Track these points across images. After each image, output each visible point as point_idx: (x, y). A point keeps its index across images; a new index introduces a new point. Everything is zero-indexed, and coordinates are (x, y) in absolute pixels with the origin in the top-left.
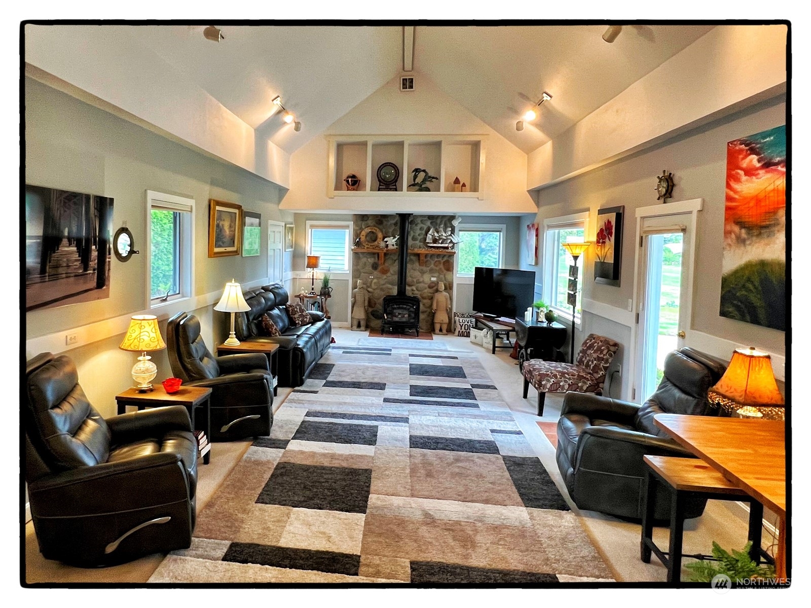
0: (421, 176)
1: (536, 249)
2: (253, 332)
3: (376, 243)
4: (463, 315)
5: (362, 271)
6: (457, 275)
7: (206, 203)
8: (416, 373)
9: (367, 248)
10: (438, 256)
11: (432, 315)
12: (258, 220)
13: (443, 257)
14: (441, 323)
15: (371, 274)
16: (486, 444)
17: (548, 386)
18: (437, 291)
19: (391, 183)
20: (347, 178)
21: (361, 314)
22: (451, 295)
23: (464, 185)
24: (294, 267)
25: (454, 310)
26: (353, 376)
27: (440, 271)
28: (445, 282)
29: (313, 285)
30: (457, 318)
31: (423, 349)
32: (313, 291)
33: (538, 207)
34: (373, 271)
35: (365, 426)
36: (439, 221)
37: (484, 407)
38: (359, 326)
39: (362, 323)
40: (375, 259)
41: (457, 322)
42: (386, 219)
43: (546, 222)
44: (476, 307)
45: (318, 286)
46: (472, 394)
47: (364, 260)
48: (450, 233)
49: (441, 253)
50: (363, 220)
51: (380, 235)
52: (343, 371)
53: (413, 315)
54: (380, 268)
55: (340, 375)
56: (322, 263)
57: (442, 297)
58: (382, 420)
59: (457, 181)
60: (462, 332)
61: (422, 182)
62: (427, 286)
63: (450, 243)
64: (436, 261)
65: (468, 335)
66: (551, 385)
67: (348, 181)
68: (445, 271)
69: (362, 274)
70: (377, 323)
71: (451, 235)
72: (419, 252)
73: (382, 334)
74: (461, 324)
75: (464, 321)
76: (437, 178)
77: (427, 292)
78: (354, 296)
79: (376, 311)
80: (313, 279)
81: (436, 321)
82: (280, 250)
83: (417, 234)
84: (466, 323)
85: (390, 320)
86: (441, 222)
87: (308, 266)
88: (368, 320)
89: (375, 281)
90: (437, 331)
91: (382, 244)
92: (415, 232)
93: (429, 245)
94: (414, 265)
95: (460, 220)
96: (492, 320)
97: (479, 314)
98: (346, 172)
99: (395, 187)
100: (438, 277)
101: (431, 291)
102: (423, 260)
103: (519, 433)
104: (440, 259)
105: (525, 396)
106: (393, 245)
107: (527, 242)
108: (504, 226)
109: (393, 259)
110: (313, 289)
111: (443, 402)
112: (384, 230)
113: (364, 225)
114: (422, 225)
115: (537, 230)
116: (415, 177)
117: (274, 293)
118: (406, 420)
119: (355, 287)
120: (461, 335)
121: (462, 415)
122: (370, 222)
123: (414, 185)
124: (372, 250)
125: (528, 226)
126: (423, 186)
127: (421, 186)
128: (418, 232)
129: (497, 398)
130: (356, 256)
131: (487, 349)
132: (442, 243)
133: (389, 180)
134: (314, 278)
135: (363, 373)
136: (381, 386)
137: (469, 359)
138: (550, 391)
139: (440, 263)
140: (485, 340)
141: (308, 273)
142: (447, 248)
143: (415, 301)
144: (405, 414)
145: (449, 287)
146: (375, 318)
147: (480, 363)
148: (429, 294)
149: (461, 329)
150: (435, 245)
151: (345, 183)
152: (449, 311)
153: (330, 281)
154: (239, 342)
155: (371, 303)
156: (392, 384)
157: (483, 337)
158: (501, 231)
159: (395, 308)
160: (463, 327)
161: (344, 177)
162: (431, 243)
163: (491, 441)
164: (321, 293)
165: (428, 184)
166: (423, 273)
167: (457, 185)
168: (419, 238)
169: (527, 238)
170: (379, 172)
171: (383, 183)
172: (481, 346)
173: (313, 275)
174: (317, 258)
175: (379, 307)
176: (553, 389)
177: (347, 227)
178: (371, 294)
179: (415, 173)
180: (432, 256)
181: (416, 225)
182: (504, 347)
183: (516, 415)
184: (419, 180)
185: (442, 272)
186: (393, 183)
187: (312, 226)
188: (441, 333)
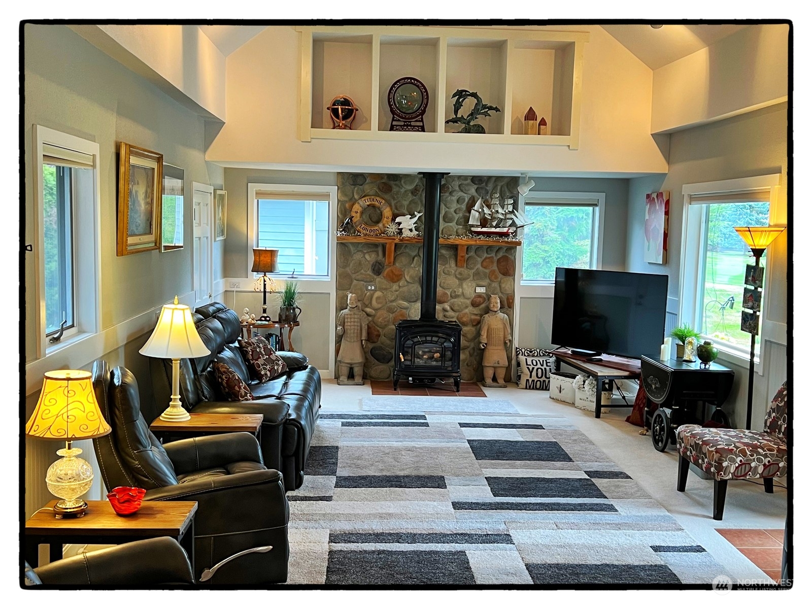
0: (469, 104)
1: (666, 235)
2: (204, 396)
3: (381, 225)
4: (531, 352)
5: (354, 276)
6: (521, 282)
7: (113, 150)
8: (487, 456)
9: (366, 235)
10: (489, 248)
11: (480, 353)
12: (180, 181)
13: (497, 251)
14: (495, 368)
15: (371, 281)
16: (655, 570)
17: (732, 470)
18: (487, 310)
19: (414, 115)
20: (334, 105)
21: (354, 354)
22: (511, 318)
23: (543, 122)
24: (228, 270)
25: (516, 344)
26: (381, 466)
27: (491, 277)
28: (500, 294)
29: (265, 303)
30: (522, 358)
31: (478, 414)
32: (265, 315)
33: (669, 163)
34: (375, 277)
35: (442, 552)
36: (490, 187)
37: (625, 510)
38: (351, 376)
39: (358, 370)
40: (378, 255)
41: (523, 363)
42: (397, 183)
43: (687, 189)
44: (557, 339)
45: (275, 305)
46: (593, 487)
47: (358, 256)
48: (510, 208)
49: (495, 244)
50: (355, 184)
51: (387, 212)
52: (358, 458)
53: (449, 354)
54: (386, 271)
55: (358, 466)
56: (281, 264)
57: (496, 320)
58: (467, 542)
59: (531, 115)
60: (533, 381)
61: (472, 114)
62: (469, 302)
63: (510, 226)
64: (486, 258)
65: (545, 387)
66: (737, 468)
67: (335, 112)
68: (500, 276)
69: (355, 282)
70: (381, 370)
71: (512, 212)
72: (457, 242)
73: (395, 390)
74: (531, 368)
75: (534, 362)
76: (497, 109)
77: (469, 312)
78: (341, 322)
79: (381, 348)
80: (265, 292)
81: (486, 363)
82: (207, 238)
83: (452, 210)
84: (539, 366)
85: (408, 363)
86: (495, 188)
87: (256, 269)
88: (366, 365)
89: (378, 294)
90: (489, 381)
91: (392, 229)
92: (450, 206)
93: (473, 229)
94: (447, 266)
95: (533, 184)
96: (589, 359)
97: (563, 350)
98: (332, 94)
99: (421, 124)
100: (488, 287)
101: (476, 311)
102: (462, 257)
103: (699, 549)
104: (493, 255)
105: (682, 487)
106: (411, 230)
107: (646, 225)
108: (602, 197)
109: (409, 255)
110: (265, 311)
111: (554, 504)
112: (393, 203)
113: (358, 193)
114: (461, 194)
115: (667, 203)
116: (457, 106)
117: (220, 319)
118: (506, 538)
119: (341, 306)
120: (531, 387)
121: (596, 525)
122: (368, 188)
123: (455, 121)
124: (374, 240)
125: (648, 196)
126: (472, 123)
127: (469, 122)
128: (455, 206)
129: (639, 494)
130: (344, 250)
131: (585, 411)
132: (497, 226)
133: (410, 111)
134: (267, 290)
135: (396, 459)
136: (438, 482)
137: (563, 428)
138: (735, 477)
139: (492, 262)
140: (579, 395)
141: (255, 281)
142: (506, 235)
143: (453, 330)
144: (502, 528)
145: (508, 304)
146: (378, 360)
147: (583, 435)
148: (473, 317)
149: (531, 377)
150: (484, 230)
151: (327, 114)
152: (507, 345)
153: (296, 296)
154: (188, 414)
155: (372, 335)
156: (456, 478)
157: (577, 390)
158: (596, 205)
159: (419, 343)
160: (534, 373)
161: (327, 102)
162: (477, 226)
163: (661, 566)
164: (280, 316)
165: (480, 120)
166: (462, 279)
167: (531, 122)
168: (457, 217)
169: (647, 217)
170: (391, 96)
171: (398, 116)
172: (573, 404)
173: (265, 285)
174: (272, 253)
175: (386, 341)
176: (739, 475)
177: (325, 196)
178: (370, 318)
179: (458, 99)
180: (479, 248)
181: (451, 193)
182: (614, 406)
183: (682, 520)
184: (464, 112)
185: (496, 278)
186: (418, 116)
187: (259, 194)
188: (495, 384)
